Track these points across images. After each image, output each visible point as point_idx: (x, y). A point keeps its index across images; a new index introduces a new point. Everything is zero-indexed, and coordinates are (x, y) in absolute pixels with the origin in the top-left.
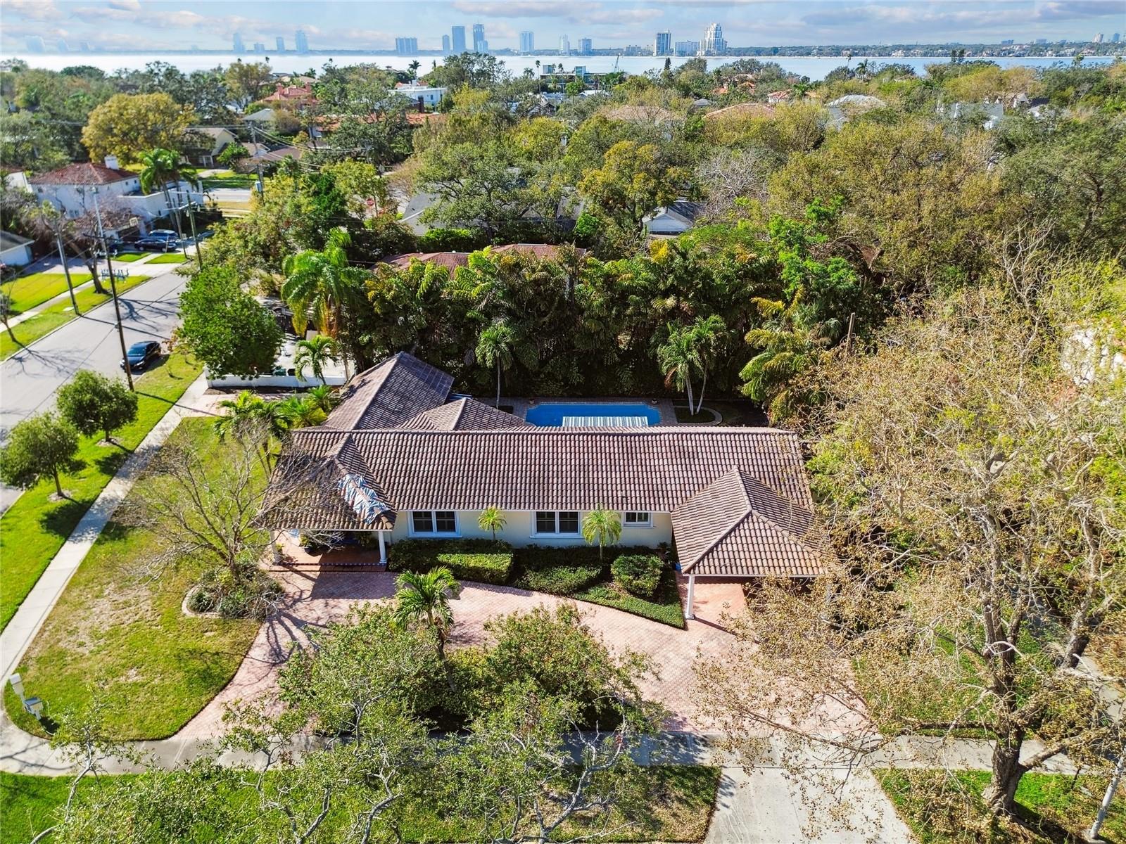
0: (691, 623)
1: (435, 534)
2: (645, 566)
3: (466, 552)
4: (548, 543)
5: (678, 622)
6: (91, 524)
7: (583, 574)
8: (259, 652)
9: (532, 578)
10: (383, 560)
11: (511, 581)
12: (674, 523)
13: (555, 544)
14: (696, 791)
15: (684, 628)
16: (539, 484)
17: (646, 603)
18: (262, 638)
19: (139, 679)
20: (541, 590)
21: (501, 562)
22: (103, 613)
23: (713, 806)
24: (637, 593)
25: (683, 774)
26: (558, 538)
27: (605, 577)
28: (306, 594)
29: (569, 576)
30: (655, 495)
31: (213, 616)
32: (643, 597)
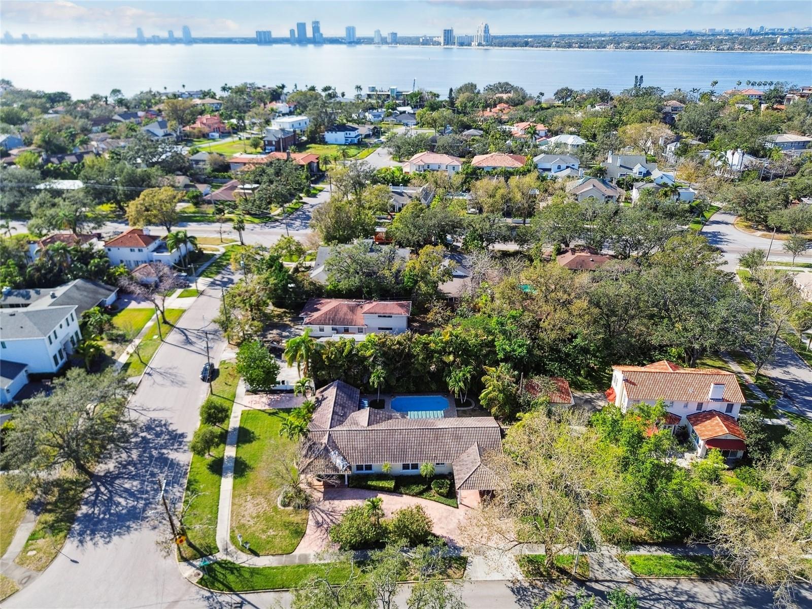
0: (460, 506)
1: (364, 472)
2: (443, 484)
3: (377, 480)
4: (406, 474)
5: (456, 506)
6: (228, 468)
7: (422, 487)
8: (311, 523)
9: (402, 490)
10: (346, 483)
11: (395, 491)
12: (454, 467)
13: (410, 474)
14: (460, 564)
15: (458, 508)
16: (404, 452)
17: (444, 499)
18: (310, 517)
19: (275, 533)
20: (406, 494)
21: (391, 484)
22: (250, 508)
23: (465, 569)
24: (441, 494)
25: (457, 560)
26: (410, 472)
27: (429, 489)
28: (322, 499)
29: (417, 489)
30: (447, 455)
31: (291, 508)
32: (443, 496)
